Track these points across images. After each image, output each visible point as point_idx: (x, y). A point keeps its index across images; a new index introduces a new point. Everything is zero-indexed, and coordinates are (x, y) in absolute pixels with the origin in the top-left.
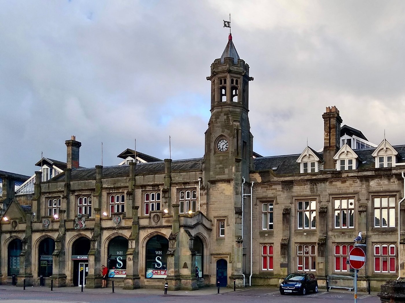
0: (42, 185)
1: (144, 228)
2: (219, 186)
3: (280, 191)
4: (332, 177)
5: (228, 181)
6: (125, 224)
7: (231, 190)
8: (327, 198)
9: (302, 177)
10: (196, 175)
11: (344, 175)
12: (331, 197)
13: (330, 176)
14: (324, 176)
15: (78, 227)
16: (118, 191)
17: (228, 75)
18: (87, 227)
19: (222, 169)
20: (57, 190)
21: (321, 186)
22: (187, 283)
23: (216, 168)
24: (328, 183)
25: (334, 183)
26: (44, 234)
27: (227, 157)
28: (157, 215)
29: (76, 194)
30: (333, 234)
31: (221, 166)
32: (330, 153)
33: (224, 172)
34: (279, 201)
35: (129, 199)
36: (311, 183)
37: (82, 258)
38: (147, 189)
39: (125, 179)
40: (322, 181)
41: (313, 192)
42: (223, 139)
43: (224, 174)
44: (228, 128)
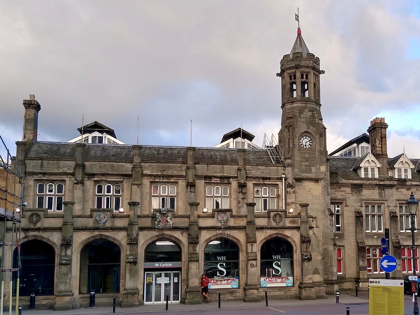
0: (27, 162)
1: (262, 228)
2: (306, 185)
3: (349, 193)
4: (398, 184)
5: (317, 180)
6: (235, 223)
7: (319, 190)
8: (395, 203)
9: (370, 181)
10: (277, 170)
11: (408, 183)
12: (398, 202)
13: (396, 183)
14: (391, 183)
15: (161, 225)
16: (168, 181)
17: (312, 72)
18: (175, 226)
19: (308, 167)
20: (58, 171)
21: (388, 192)
22: (320, 290)
23: (301, 166)
24: (394, 189)
25: (400, 190)
26: (96, 233)
27: (314, 156)
28: (279, 214)
29: (95, 179)
30: (401, 237)
31: (307, 163)
32: (383, 160)
33: (311, 171)
34: (348, 203)
35: (191, 192)
36: (379, 188)
37: (163, 265)
38: (213, 181)
39: (180, 167)
40: (390, 187)
41: (382, 197)
42: (306, 136)
43: (311, 173)
44: (314, 125)
